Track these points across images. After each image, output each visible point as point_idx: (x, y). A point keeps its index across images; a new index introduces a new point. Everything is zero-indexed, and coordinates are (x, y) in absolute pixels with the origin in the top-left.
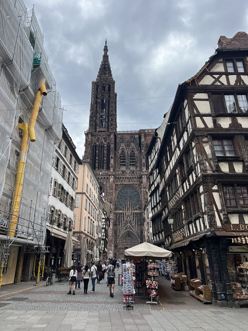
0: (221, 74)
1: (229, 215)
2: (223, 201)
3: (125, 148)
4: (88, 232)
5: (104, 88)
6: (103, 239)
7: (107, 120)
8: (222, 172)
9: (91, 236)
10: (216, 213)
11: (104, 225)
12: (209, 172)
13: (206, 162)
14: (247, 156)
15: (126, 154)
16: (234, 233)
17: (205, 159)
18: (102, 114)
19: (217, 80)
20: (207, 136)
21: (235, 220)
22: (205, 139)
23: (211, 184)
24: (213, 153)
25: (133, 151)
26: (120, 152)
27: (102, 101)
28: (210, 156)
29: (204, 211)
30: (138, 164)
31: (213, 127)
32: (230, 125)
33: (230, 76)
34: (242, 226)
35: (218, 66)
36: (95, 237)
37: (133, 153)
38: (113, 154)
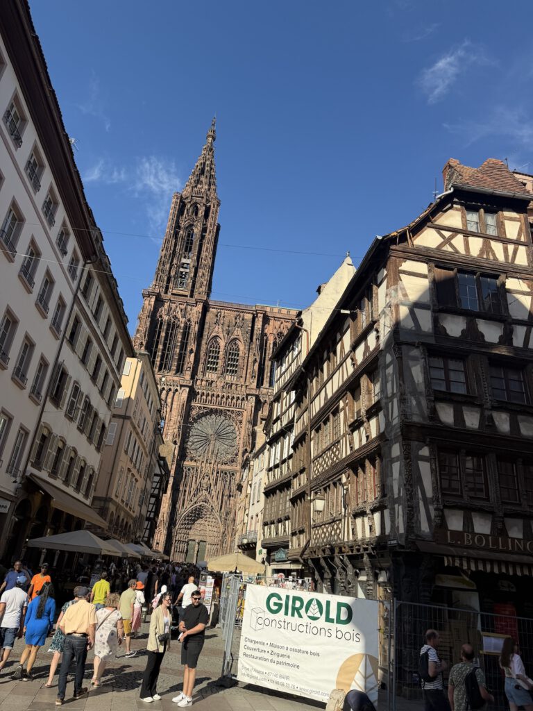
0: (455, 231)
1: (447, 512)
2: (437, 480)
4: (123, 501)
5: (196, 210)
6: (148, 519)
7: (192, 275)
8: (440, 422)
9: (128, 509)
10: (421, 503)
11: (155, 488)
12: (416, 419)
13: (412, 398)
14: (489, 398)
15: (222, 348)
16: (452, 549)
17: (411, 393)
18: (184, 261)
19: (448, 241)
20: (418, 347)
21: (455, 523)
22: (415, 352)
23: (416, 443)
24: (428, 381)
25: (235, 344)
26: (210, 341)
27: (189, 234)
28: (422, 388)
29: (396, 496)
30: (243, 372)
31: (431, 331)
32: (463, 331)
33: (471, 239)
34: (468, 536)
35: (452, 216)
36: (134, 512)
37: (236, 349)
38: (194, 344)
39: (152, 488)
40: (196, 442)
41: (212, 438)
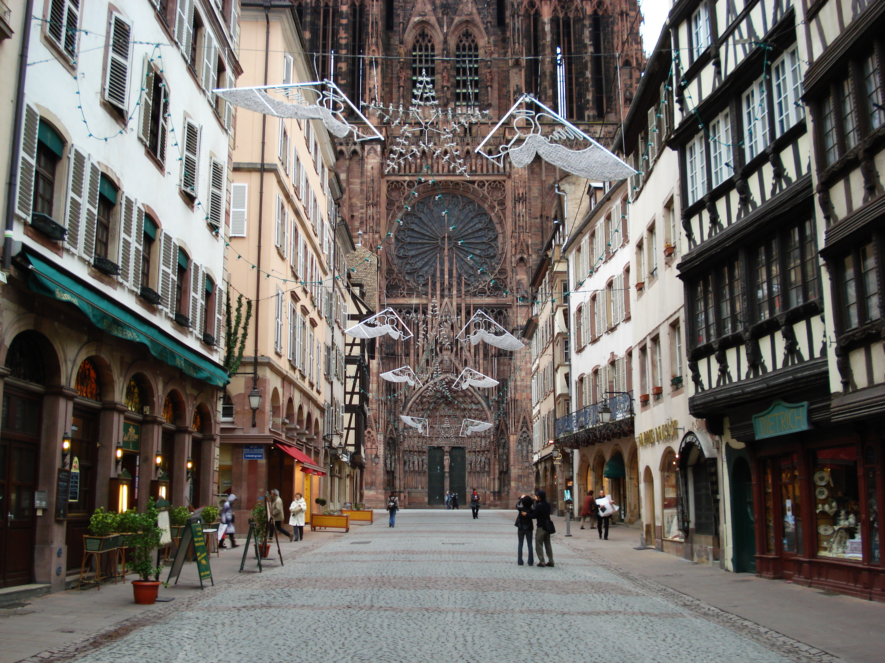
3: (433, 20)
4: (293, 367)
6: (349, 408)
15: (439, 48)
25: (467, 35)
26: (410, 37)
30: (493, 96)
36: (319, 392)
37: (470, 46)
38: (377, 45)
39: (346, 345)
40: (413, 256)
41: (444, 244)
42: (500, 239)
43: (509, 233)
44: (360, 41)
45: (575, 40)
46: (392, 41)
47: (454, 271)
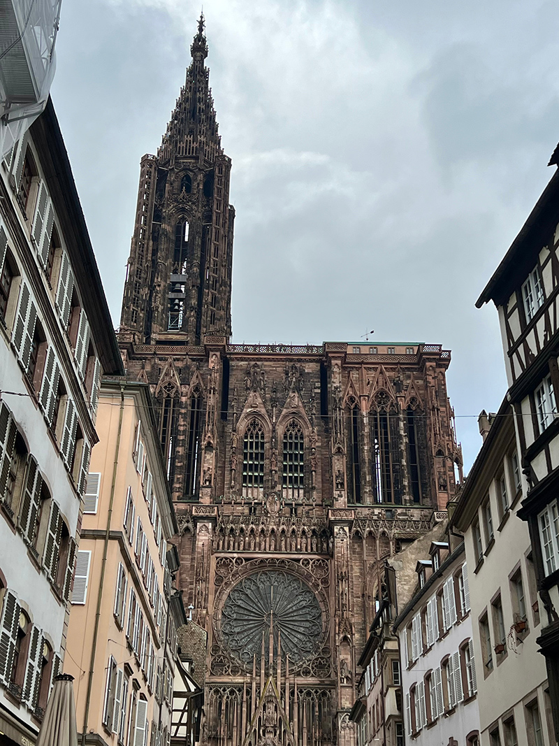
3: (263, 411)
5: (187, 183)
7: (194, 302)
11: (179, 724)
18: (174, 278)
25: (294, 425)
26: (242, 425)
27: (179, 230)
30: (317, 480)
37: (296, 434)
38: (212, 432)
40: (238, 633)
41: (270, 621)
42: (324, 618)
43: (332, 612)
44: (197, 428)
45: (391, 431)
46: (226, 429)
47: (279, 649)
